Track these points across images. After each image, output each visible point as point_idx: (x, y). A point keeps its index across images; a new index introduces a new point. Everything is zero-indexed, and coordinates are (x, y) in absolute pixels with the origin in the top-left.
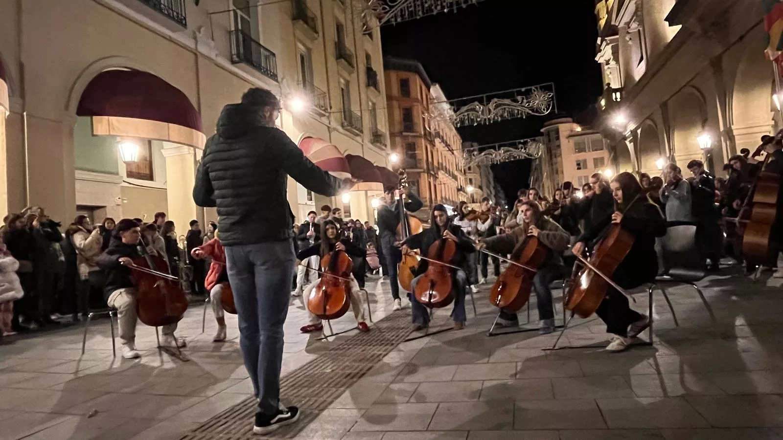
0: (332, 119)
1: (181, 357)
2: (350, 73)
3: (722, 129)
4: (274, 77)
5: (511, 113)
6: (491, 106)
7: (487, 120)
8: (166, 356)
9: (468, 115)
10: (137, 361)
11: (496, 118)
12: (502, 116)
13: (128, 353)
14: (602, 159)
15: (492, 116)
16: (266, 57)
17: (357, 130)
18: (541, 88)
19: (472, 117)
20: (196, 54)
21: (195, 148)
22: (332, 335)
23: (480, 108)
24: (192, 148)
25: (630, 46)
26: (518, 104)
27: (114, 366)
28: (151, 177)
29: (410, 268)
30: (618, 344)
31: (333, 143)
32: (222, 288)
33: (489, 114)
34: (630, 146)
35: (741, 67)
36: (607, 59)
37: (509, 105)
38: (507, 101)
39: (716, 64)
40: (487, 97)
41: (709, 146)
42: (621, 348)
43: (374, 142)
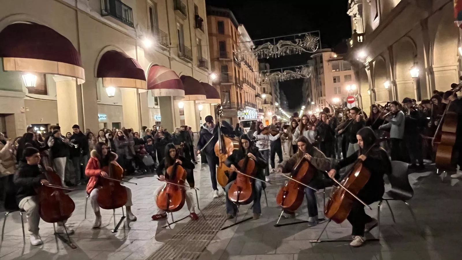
0: (171, 51)
1: (71, 244)
2: (183, 19)
3: (426, 66)
4: (131, 25)
5: (292, 51)
6: (278, 45)
7: (276, 55)
8: (60, 242)
9: (263, 51)
10: (41, 247)
11: (282, 54)
12: (285, 52)
13: (35, 242)
14: (350, 76)
15: (279, 53)
16: (125, 11)
17: (189, 59)
18: (312, 34)
19: (266, 53)
20: (76, 10)
21: (77, 78)
22: (174, 223)
23: (271, 46)
24: (75, 79)
25: (370, 6)
26: (296, 45)
27: (25, 253)
28: (45, 93)
29: (225, 172)
30: (358, 242)
31: (172, 70)
32: (97, 192)
33: (277, 51)
34: (368, 72)
35: (440, 27)
36: (354, 14)
37: (290, 45)
38: (289, 42)
39: (424, 24)
40: (276, 39)
41: (417, 76)
42: (359, 244)
43: (200, 66)
